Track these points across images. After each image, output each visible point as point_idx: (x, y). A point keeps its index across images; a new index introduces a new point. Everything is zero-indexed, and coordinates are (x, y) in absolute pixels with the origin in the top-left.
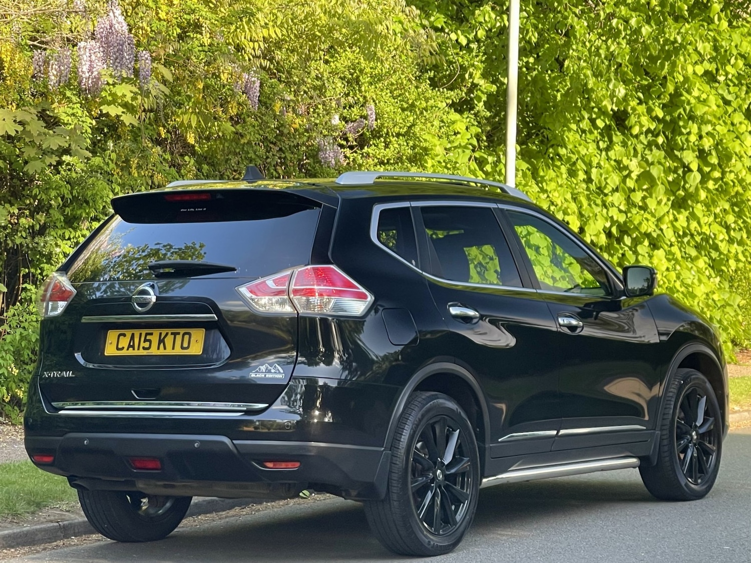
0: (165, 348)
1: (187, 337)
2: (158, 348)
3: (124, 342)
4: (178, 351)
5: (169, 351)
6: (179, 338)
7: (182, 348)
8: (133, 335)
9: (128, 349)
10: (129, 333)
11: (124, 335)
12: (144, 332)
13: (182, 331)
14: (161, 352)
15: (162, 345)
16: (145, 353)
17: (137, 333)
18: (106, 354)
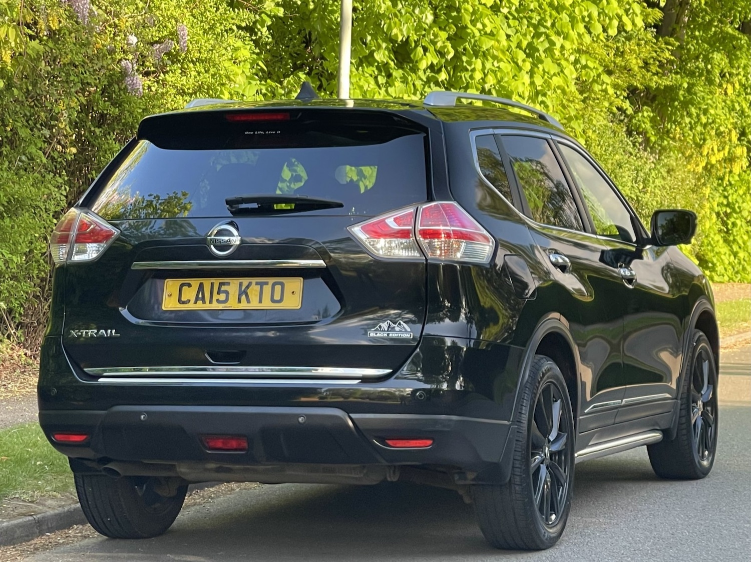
0: (249, 302)
1: (278, 288)
2: (239, 301)
3: (190, 294)
4: (267, 304)
5: (254, 304)
6: (267, 289)
7: (273, 301)
8: (201, 285)
9: (195, 303)
10: (195, 283)
11: (189, 285)
12: (217, 281)
13: (271, 280)
14: (244, 305)
15: (243, 297)
16: (221, 306)
17: (207, 283)
18: (164, 308)
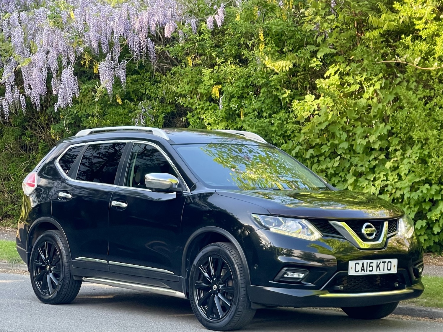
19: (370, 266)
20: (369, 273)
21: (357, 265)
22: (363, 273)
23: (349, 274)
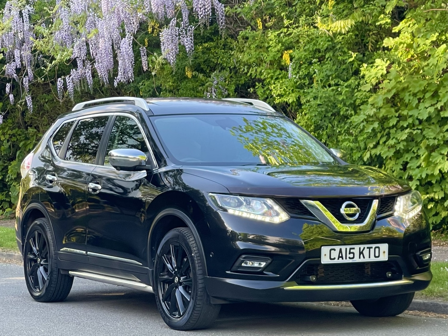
19: (350, 253)
20: (349, 261)
21: (332, 251)
22: (341, 261)
23: (322, 263)
